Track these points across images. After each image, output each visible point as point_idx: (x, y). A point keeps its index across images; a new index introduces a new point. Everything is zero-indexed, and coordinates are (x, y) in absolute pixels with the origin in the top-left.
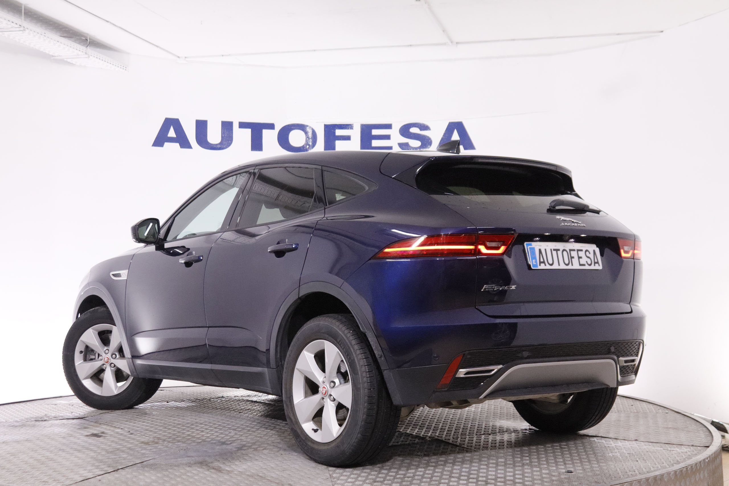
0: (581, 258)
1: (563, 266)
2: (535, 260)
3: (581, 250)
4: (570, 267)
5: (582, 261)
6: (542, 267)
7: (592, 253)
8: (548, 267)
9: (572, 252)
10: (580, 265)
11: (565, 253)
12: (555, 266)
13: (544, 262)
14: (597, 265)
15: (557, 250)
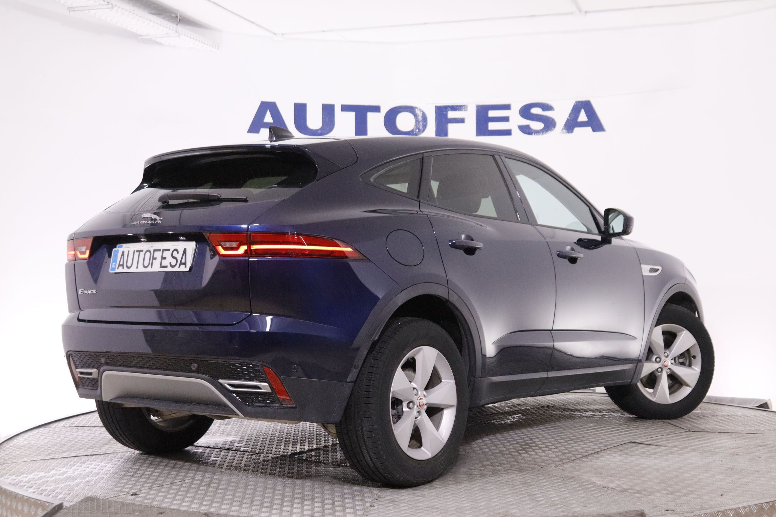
0: (165, 258)
1: (141, 269)
2: (115, 263)
3: (169, 250)
4: (149, 270)
5: (165, 263)
6: (121, 270)
7: (181, 252)
8: (126, 270)
9: (155, 252)
10: (162, 267)
11: (148, 254)
12: (133, 269)
13: (123, 265)
14: (183, 266)
15: (140, 251)
